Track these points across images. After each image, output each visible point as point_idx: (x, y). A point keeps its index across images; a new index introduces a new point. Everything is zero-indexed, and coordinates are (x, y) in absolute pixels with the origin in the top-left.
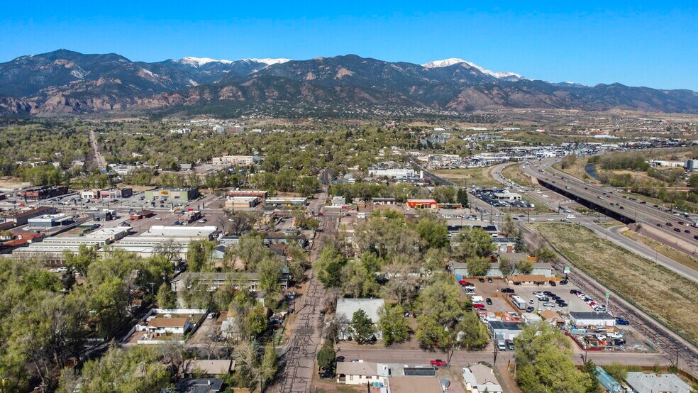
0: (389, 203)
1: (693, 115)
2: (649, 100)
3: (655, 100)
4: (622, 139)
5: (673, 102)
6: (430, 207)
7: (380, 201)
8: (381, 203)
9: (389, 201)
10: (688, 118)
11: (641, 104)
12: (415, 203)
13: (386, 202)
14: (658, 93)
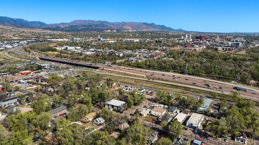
0: (8, 75)
1: (31, 29)
2: (9, 22)
3: (12, 22)
4: (24, 39)
5: (18, 23)
6: (30, 73)
7: (4, 75)
8: (4, 76)
9: (8, 74)
10: (29, 30)
11: (7, 23)
12: (25, 73)
13: (6, 75)
14: (12, 19)
